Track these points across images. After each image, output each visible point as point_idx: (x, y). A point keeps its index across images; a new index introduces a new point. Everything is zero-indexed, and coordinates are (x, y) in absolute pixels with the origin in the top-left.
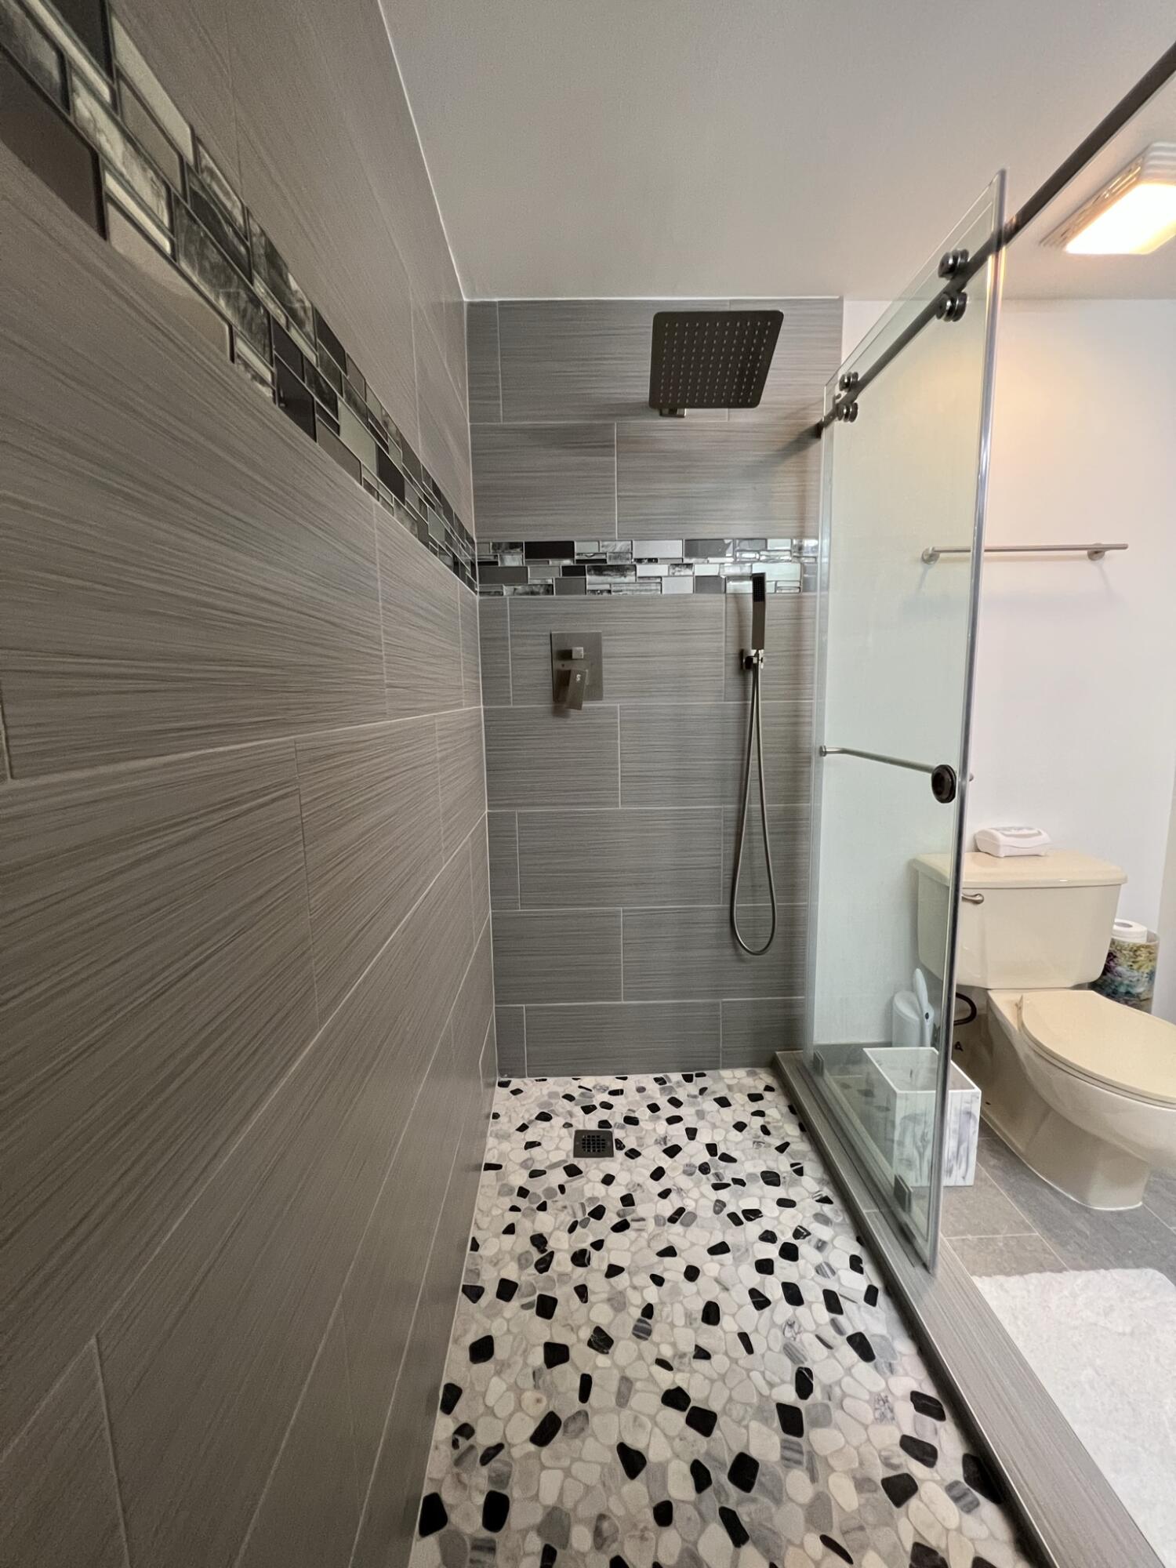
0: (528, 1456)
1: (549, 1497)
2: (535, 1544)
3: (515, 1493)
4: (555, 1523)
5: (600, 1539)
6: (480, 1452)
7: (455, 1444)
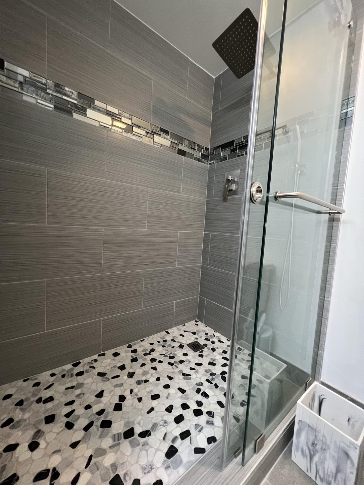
0: (94, 374)
1: (85, 382)
2: (74, 384)
3: (85, 375)
4: (80, 385)
5: (78, 396)
6: (92, 365)
7: (92, 361)
